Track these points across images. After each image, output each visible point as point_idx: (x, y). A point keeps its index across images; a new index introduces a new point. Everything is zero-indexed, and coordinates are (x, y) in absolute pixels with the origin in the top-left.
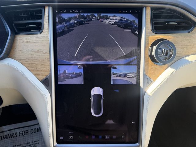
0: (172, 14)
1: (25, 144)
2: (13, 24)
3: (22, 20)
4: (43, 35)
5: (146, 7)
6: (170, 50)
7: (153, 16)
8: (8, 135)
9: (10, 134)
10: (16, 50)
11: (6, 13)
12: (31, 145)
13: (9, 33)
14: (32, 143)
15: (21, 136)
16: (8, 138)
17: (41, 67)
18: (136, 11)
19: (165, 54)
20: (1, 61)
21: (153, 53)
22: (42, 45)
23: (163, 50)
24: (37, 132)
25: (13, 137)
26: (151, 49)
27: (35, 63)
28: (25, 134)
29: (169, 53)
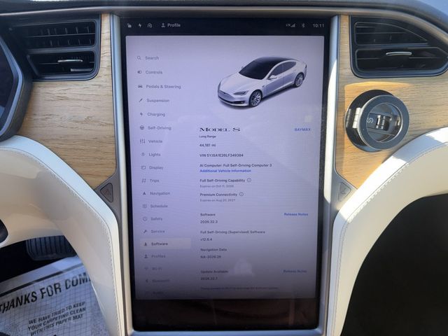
0: (401, 32)
1: (56, 313)
2: (28, 57)
3: (48, 46)
4: (97, 83)
5: (339, 15)
6: (395, 117)
7: (355, 37)
8: (18, 298)
9: (22, 297)
10: (36, 117)
11: (10, 29)
12: (67, 315)
13: (18, 78)
14: (69, 311)
15: (44, 298)
16: (17, 306)
17: (95, 158)
18: (317, 26)
19: (382, 128)
20: (2, 143)
21: (356, 125)
22: (98, 107)
23: (379, 117)
24: (80, 283)
25: (29, 302)
26: (349, 113)
27: (81, 147)
28: (54, 292)
29: (393, 124)
